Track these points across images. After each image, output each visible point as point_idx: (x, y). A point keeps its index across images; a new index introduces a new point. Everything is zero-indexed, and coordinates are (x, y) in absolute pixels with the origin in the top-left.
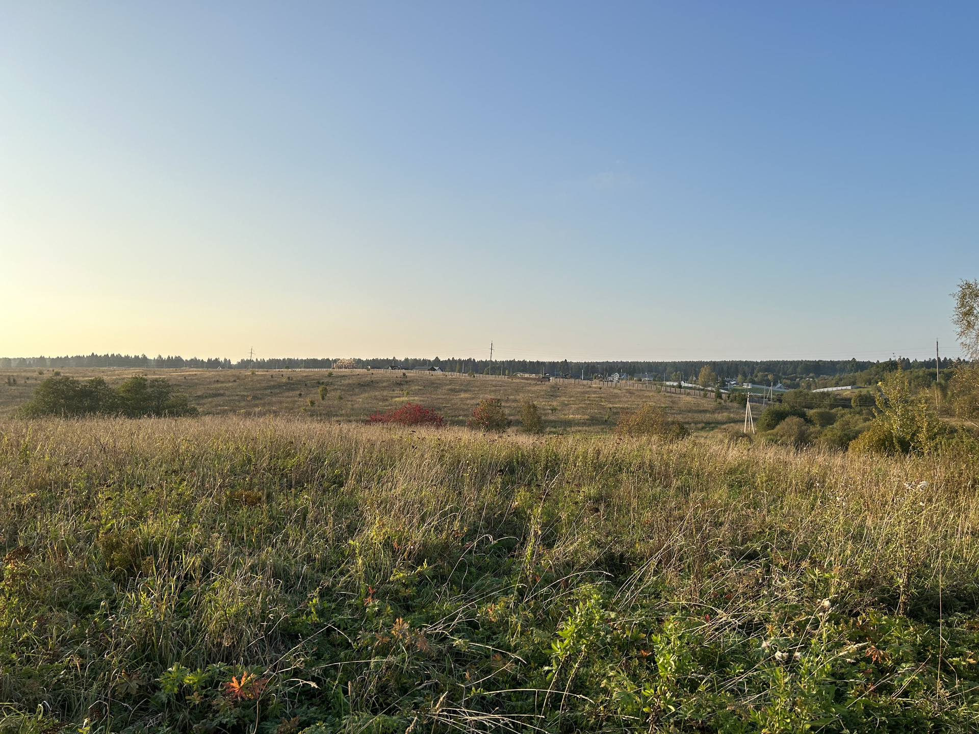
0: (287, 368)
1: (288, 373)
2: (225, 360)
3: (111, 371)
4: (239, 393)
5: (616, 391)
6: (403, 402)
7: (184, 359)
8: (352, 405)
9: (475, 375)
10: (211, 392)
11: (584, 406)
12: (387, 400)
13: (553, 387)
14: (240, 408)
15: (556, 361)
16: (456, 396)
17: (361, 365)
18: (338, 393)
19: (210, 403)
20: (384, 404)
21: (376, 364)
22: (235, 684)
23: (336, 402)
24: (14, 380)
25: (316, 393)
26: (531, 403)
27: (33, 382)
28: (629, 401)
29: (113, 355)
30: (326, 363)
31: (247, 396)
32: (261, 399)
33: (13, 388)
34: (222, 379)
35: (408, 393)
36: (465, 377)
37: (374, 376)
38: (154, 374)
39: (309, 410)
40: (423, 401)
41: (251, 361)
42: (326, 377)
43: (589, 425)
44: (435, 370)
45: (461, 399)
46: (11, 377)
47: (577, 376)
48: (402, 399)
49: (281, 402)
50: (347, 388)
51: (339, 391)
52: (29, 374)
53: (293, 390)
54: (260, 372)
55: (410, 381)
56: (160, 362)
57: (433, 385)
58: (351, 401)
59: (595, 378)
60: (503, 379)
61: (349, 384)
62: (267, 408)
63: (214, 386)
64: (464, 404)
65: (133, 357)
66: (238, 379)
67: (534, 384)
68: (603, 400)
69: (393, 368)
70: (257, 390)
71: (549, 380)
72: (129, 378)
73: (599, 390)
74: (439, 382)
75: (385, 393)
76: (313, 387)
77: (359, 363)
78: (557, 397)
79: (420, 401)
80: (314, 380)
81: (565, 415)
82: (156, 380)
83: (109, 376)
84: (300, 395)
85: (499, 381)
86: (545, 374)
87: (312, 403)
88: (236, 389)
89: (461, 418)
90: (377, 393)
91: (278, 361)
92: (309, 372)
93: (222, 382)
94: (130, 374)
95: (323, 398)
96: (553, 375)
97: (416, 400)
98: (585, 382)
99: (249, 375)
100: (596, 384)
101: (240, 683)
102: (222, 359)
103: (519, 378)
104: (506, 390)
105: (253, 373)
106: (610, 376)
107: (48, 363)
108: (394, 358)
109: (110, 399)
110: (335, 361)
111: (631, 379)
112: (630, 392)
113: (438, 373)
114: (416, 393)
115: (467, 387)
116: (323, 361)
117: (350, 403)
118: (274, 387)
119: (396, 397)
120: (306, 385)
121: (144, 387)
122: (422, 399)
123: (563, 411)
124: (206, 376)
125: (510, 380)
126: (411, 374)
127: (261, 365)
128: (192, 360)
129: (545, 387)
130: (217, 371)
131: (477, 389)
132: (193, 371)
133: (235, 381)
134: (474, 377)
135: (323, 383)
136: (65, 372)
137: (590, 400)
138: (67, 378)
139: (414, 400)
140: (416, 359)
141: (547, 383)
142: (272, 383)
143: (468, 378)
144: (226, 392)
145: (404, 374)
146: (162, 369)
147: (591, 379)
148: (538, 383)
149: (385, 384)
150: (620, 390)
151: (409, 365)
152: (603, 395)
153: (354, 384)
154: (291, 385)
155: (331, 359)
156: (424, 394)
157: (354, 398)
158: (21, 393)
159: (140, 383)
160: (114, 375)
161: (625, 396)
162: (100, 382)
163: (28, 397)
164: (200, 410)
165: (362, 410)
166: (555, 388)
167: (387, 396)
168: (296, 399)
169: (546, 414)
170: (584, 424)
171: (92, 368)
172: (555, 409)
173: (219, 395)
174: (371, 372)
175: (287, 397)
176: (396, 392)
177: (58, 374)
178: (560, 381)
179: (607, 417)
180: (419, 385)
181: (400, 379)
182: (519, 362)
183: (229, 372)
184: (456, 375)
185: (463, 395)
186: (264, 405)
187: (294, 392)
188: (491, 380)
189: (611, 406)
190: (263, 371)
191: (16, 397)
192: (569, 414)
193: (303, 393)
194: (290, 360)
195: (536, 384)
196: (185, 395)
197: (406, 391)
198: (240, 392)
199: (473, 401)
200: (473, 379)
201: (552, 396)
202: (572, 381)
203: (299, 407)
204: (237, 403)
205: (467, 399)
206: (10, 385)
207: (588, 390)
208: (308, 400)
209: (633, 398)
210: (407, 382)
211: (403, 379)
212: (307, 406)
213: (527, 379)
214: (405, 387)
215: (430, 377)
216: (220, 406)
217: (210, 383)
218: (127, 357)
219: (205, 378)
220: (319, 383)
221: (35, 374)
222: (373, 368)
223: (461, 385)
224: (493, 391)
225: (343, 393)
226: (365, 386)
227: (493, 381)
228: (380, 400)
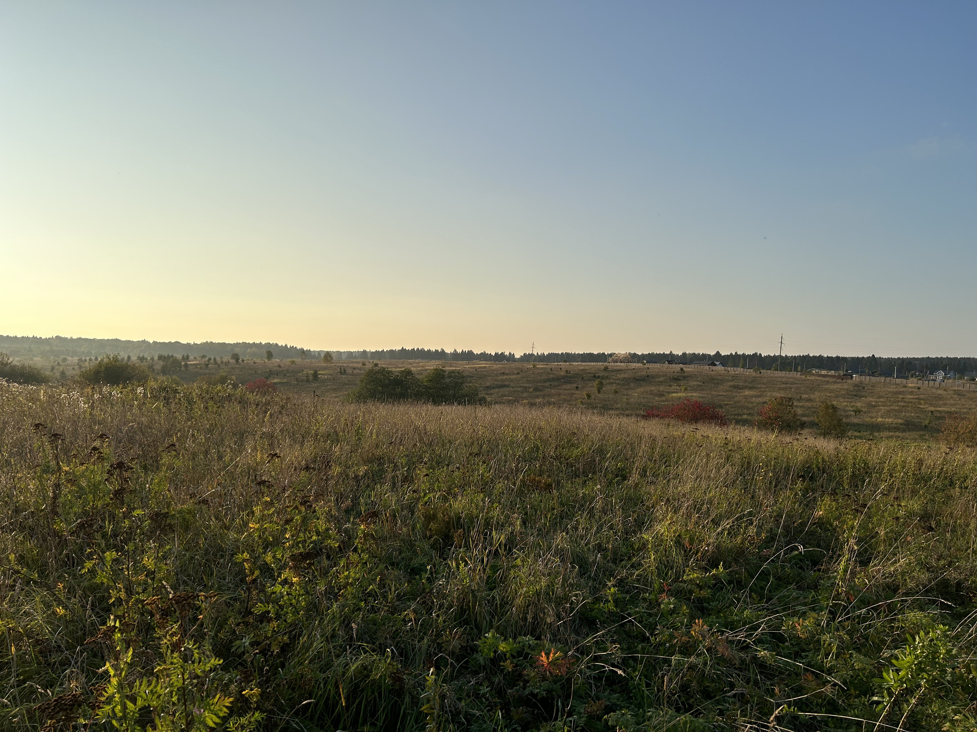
0: (565, 361)
1: (566, 367)
2: (510, 353)
3: (417, 363)
4: (522, 385)
5: (940, 392)
6: (680, 398)
7: (475, 353)
8: (628, 399)
9: (762, 371)
10: (498, 383)
11: (896, 408)
12: (663, 395)
13: (856, 385)
14: (523, 398)
15: (860, 356)
16: (740, 393)
17: (636, 359)
18: (614, 387)
19: (497, 393)
20: (661, 399)
21: (653, 358)
22: (544, 658)
23: (611, 396)
24: (344, 370)
25: (592, 387)
26: (829, 404)
27: (358, 371)
28: (957, 404)
29: (418, 349)
30: (602, 357)
31: (529, 388)
32: (541, 391)
33: (343, 376)
34: (507, 371)
35: (686, 389)
36: (750, 372)
37: (650, 370)
38: (451, 366)
39: (586, 403)
40: (702, 397)
41: (532, 355)
42: (602, 371)
43: (904, 431)
44: (715, 365)
45: (746, 397)
46: (342, 368)
47: (889, 374)
48: (679, 394)
49: (559, 395)
50: (622, 382)
51: (614, 385)
52: (355, 365)
53: (570, 383)
54: (540, 366)
55: (688, 377)
56: (455, 355)
57: (714, 381)
58: (627, 395)
59: (912, 376)
60: (795, 376)
61: (624, 378)
62: (546, 399)
63: (500, 378)
64: (748, 402)
65: (434, 351)
66: (522, 371)
67: (833, 382)
68: (922, 402)
69: (670, 362)
70: (537, 382)
71: (852, 378)
72: (431, 369)
73: (917, 390)
74: (719, 378)
75: (661, 389)
76: (590, 380)
77: (634, 357)
78: (861, 397)
79: (699, 397)
80: (590, 373)
81: (872, 418)
82: (453, 372)
83: (415, 367)
84: (577, 388)
85: (790, 378)
86: (847, 371)
87: (589, 396)
88: (519, 380)
89: (745, 417)
90: (653, 388)
91: (557, 355)
92: (585, 366)
93: (508, 374)
94: (432, 365)
95: (599, 392)
96: (857, 373)
97: (695, 396)
98: (898, 381)
99: (531, 368)
100: (912, 383)
101: (548, 658)
102: (507, 353)
103: (814, 375)
104: (798, 388)
105: (534, 367)
106: (931, 373)
107: (369, 356)
108: (671, 352)
109: (416, 387)
110: (611, 355)
111: (960, 378)
112: (960, 394)
113: (719, 368)
114: (694, 389)
115: (751, 384)
116: (599, 355)
117: (625, 397)
118: (553, 379)
119: (674, 392)
120: (582, 378)
121: (443, 377)
122: (700, 395)
123: (869, 412)
124: (493, 368)
125: (804, 377)
126: (689, 369)
127: (542, 358)
128: (481, 353)
129: (847, 385)
130: (504, 364)
131: (763, 386)
132: (483, 364)
133: (518, 373)
134: (760, 373)
135: (599, 376)
136: (382, 364)
137: (905, 402)
138: (384, 369)
139: (693, 396)
140: (694, 354)
141: (849, 381)
142: (552, 376)
143: (754, 374)
144: (512, 384)
145: (682, 369)
146: (457, 362)
147: (906, 378)
148: (837, 381)
149: (661, 379)
150: (945, 390)
151: (687, 359)
152: (922, 396)
153: (629, 378)
154: (569, 378)
155: (606, 354)
156: (703, 390)
157: (630, 392)
158: (349, 381)
159: (440, 374)
160: (419, 367)
161: (951, 397)
162: (409, 372)
163: (355, 385)
164: (489, 399)
165: (637, 405)
166: (859, 387)
167: (663, 391)
168: (573, 391)
169: (847, 416)
170: (896, 429)
171: (402, 360)
172: (860, 411)
173: (504, 386)
174: (647, 366)
175: (566, 389)
176: (673, 387)
177: (376, 365)
178: (866, 379)
179: (927, 422)
180: (698, 381)
181: (677, 374)
182: (814, 356)
183: (514, 365)
184: (740, 370)
185: (747, 393)
186: (544, 396)
187: (572, 385)
188: (780, 377)
189: (932, 409)
190: (543, 365)
191: (345, 384)
192: (877, 417)
193: (580, 386)
194: (567, 354)
195: (835, 382)
196: (476, 385)
197: (684, 387)
198: (523, 383)
199: (759, 399)
200: (759, 375)
201: (855, 395)
202: (883, 379)
203: (576, 399)
204: (521, 394)
205: (752, 396)
206: (341, 374)
207: (902, 390)
208: (584, 393)
209: (963, 400)
210: (684, 377)
211: (680, 374)
212: (583, 399)
213: (824, 376)
214: (682, 383)
215: (710, 373)
216: (505, 396)
217: (497, 375)
218: (429, 351)
219: (493, 370)
220: (595, 377)
221: (360, 365)
222: (648, 362)
223: (746, 381)
224: (783, 389)
225: (618, 387)
226: (641, 380)
227: (783, 377)
228: (656, 395)
